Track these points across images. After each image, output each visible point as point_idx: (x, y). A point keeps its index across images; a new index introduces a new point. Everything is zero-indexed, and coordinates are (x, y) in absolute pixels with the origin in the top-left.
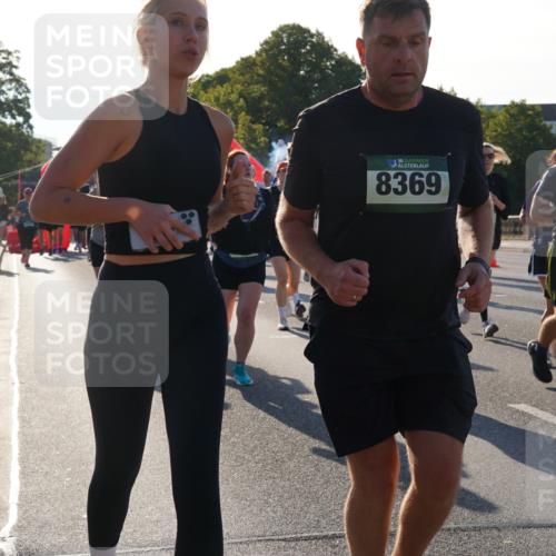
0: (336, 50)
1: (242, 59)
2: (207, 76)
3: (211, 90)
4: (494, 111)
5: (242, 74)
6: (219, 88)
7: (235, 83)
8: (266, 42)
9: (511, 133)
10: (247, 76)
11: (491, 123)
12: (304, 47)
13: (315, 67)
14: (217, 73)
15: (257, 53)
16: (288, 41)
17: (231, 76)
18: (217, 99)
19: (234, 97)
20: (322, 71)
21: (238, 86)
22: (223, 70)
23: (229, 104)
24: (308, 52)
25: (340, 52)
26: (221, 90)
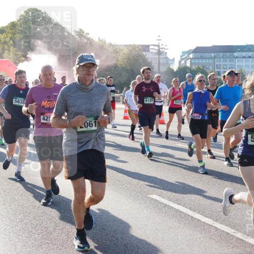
1: (11, 23)
5: (11, 29)
7: (8, 33)
9: (129, 58)
11: (121, 53)
17: (6, 30)
19: (8, 39)
21: (10, 35)
22: (2, 27)
23: (5, 43)
26: (2, 36)
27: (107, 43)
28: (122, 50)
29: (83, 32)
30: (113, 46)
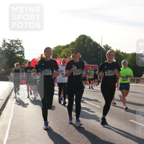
0: (93, 40)
1: (72, 42)
2: (64, 46)
3: (65, 49)
4: (129, 55)
5: (72, 46)
6: (67, 48)
7: (70, 47)
8: (77, 39)
9: (133, 60)
10: (73, 46)
11: (128, 57)
12: (86, 40)
13: (88, 44)
14: (66, 45)
15: (75, 41)
16: (82, 38)
17: (69, 46)
18: (66, 51)
19: (70, 50)
20: (90, 45)
21: (71, 48)
22: (68, 45)
23: (69, 52)
24: (87, 41)
25: (94, 41)
26: (67, 49)
27: (121, 52)
28: (129, 56)
29: (108, 46)
30: (124, 53)
